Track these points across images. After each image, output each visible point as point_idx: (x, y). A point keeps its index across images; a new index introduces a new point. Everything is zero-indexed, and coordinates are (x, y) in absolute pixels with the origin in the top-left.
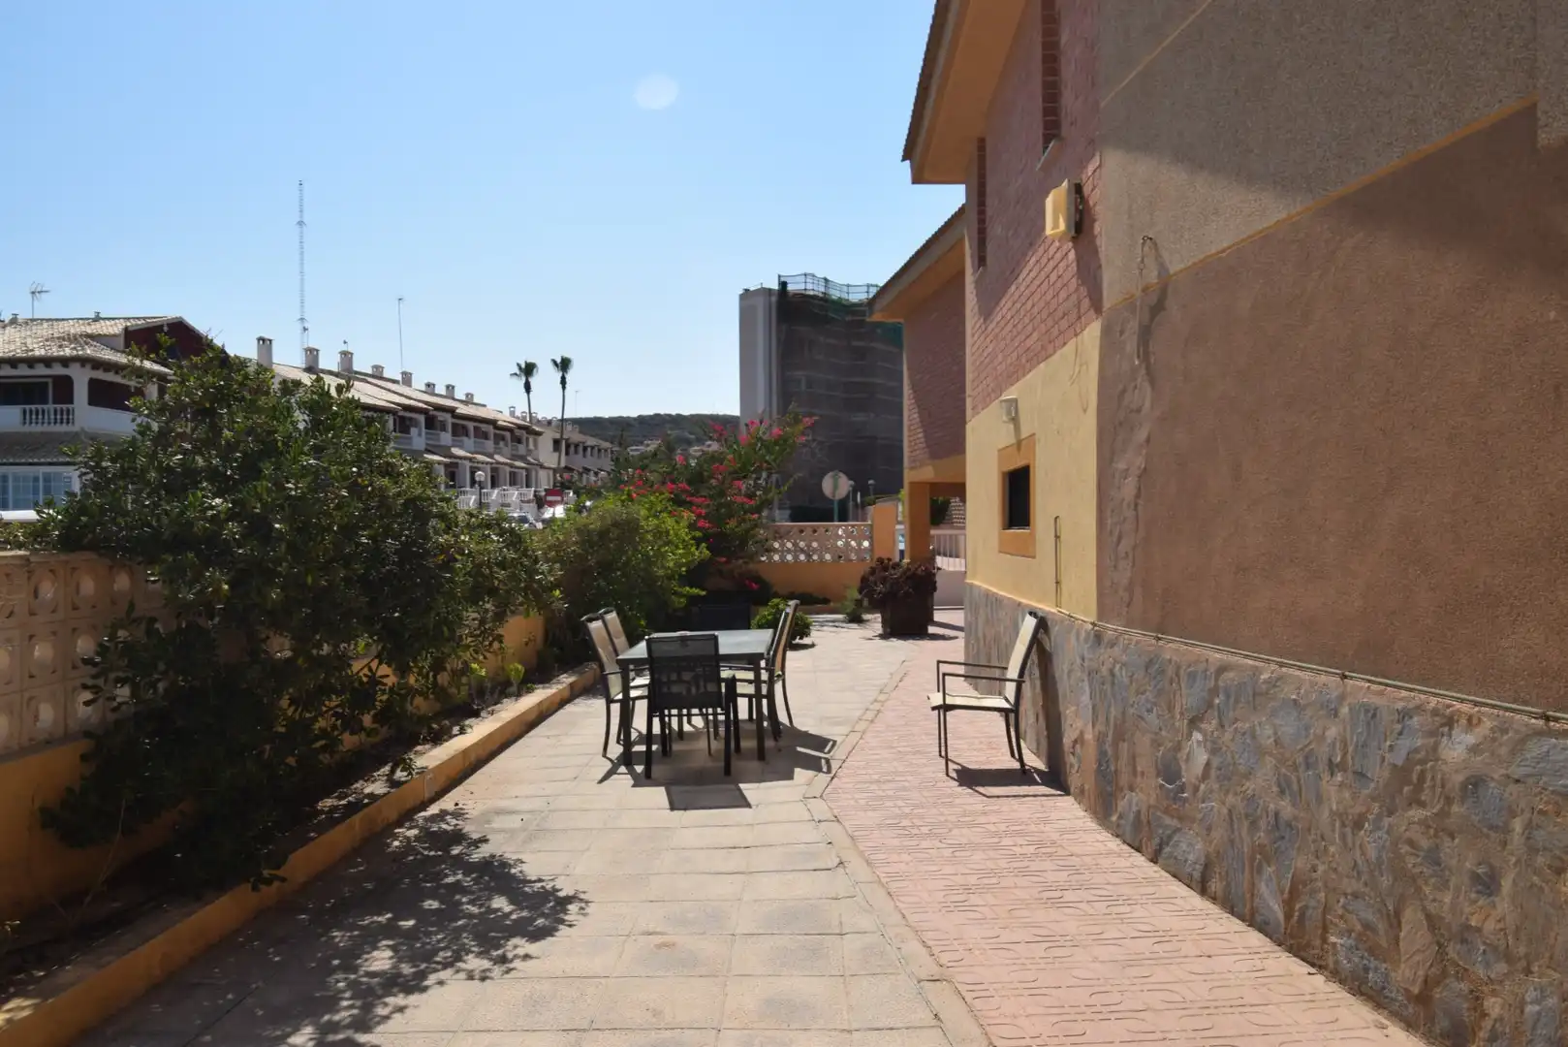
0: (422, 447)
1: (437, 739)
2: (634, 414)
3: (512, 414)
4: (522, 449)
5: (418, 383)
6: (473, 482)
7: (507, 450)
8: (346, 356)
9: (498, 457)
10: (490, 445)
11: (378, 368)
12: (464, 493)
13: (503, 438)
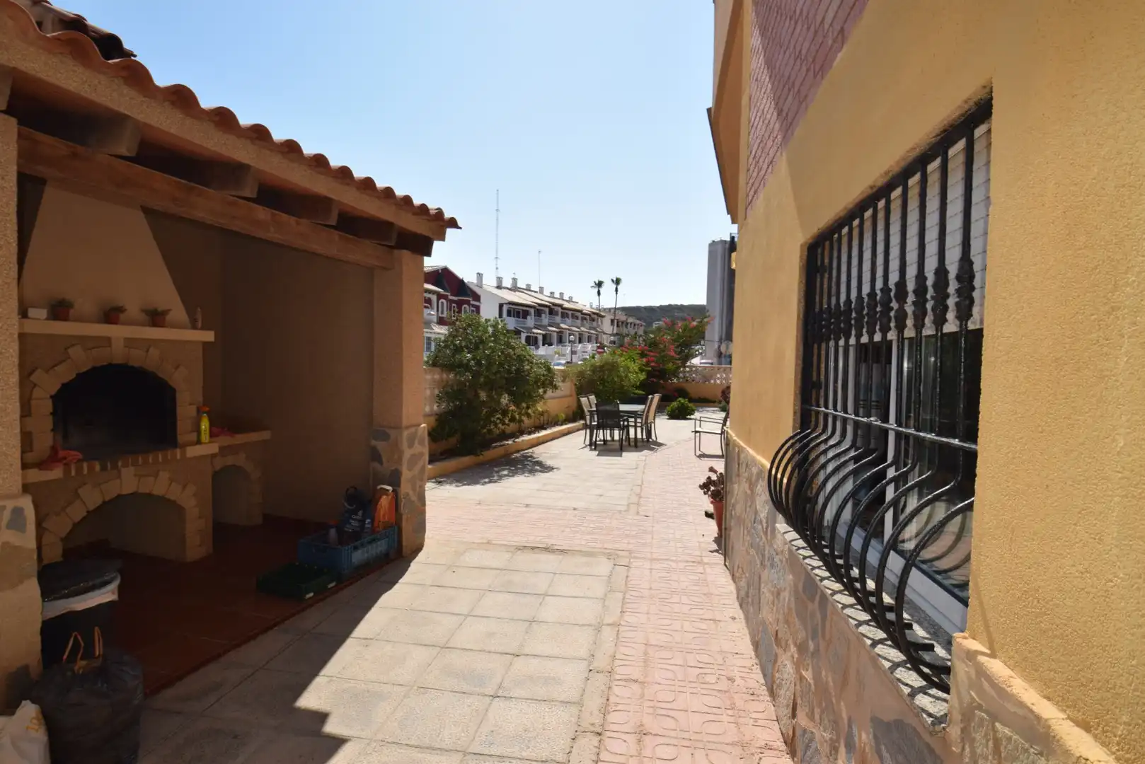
0: (547, 324)
1: (530, 433)
2: (658, 305)
3: (591, 307)
4: (594, 324)
5: (547, 292)
6: (570, 342)
7: (587, 325)
8: (515, 280)
9: (582, 329)
10: (579, 322)
11: (528, 285)
12: (565, 346)
13: (585, 319)
